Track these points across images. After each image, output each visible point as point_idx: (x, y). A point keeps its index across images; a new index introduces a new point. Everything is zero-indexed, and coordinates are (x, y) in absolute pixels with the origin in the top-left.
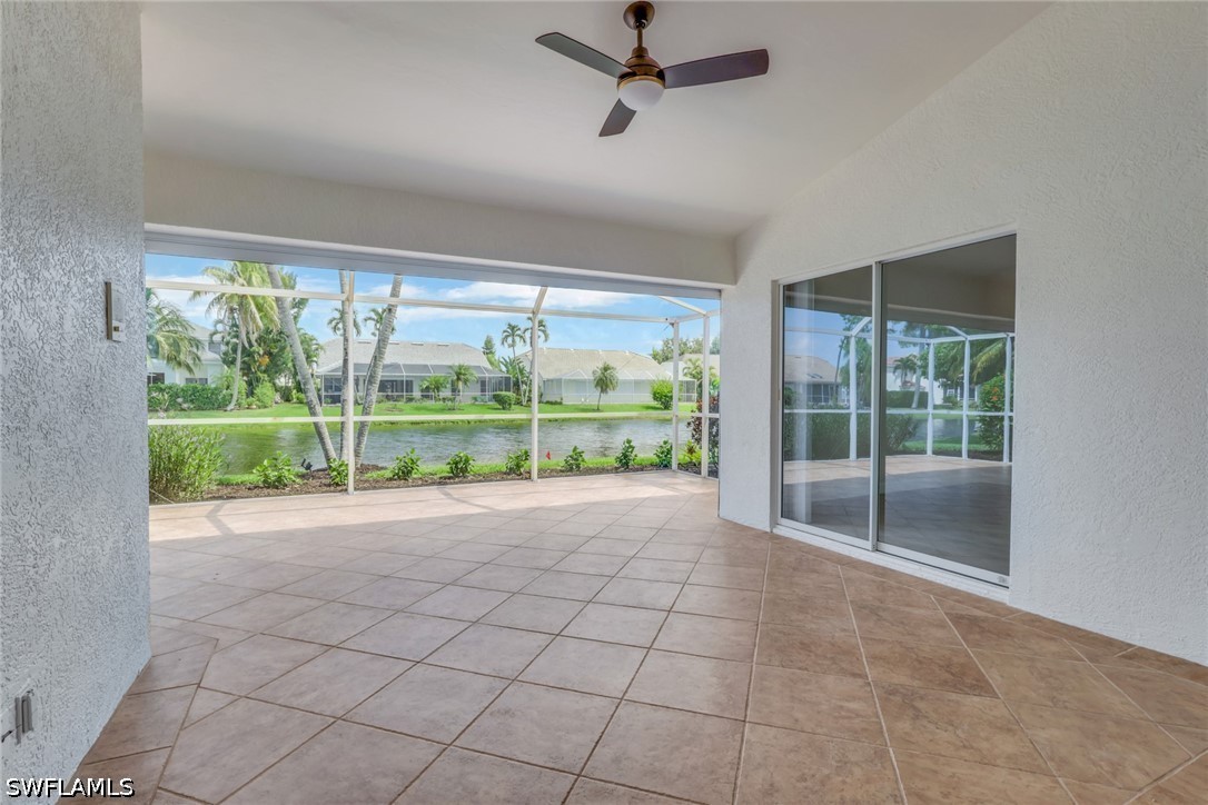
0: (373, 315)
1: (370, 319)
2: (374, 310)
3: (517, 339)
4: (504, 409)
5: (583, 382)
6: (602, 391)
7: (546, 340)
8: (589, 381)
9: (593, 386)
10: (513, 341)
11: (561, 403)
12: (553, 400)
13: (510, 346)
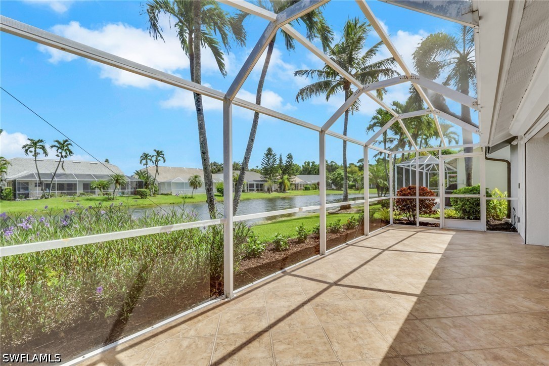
0: (56, 144)
1: (55, 146)
2: (57, 141)
3: (148, 161)
4: (142, 198)
5: (182, 184)
6: (194, 188)
7: (164, 162)
8: (186, 183)
9: (189, 185)
10: (146, 162)
11: (171, 194)
12: (166, 192)
13: (144, 165)
